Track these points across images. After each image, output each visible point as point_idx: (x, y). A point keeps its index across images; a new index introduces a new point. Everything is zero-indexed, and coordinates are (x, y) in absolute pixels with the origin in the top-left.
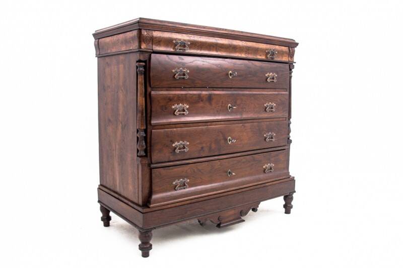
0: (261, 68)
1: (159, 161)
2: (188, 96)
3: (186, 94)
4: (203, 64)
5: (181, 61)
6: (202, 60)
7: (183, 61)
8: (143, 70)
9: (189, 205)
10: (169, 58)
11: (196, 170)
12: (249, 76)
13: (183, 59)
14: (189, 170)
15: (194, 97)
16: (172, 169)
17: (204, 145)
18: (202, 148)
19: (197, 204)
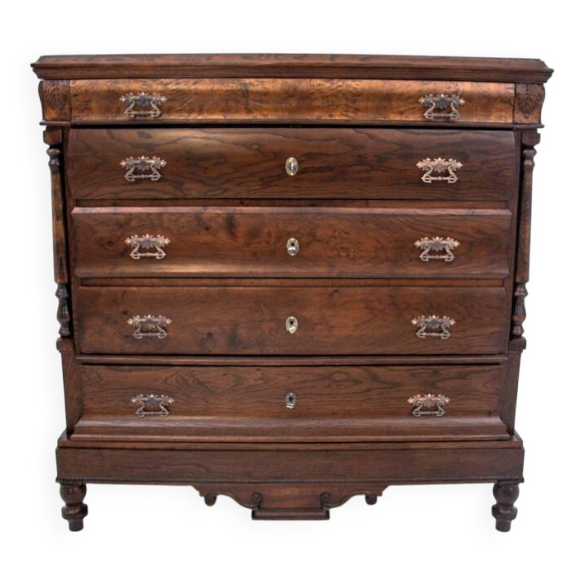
0: (403, 145)
1: (99, 351)
2: (165, 218)
3: (160, 214)
4: (207, 145)
5: (143, 140)
6: (204, 135)
7: (149, 141)
8: (58, 164)
9: (166, 454)
10: (113, 137)
11: (190, 381)
12: (358, 168)
13: (150, 137)
14: (173, 378)
15: (183, 220)
16: (130, 371)
17: (214, 329)
18: (210, 335)
19: (188, 454)
